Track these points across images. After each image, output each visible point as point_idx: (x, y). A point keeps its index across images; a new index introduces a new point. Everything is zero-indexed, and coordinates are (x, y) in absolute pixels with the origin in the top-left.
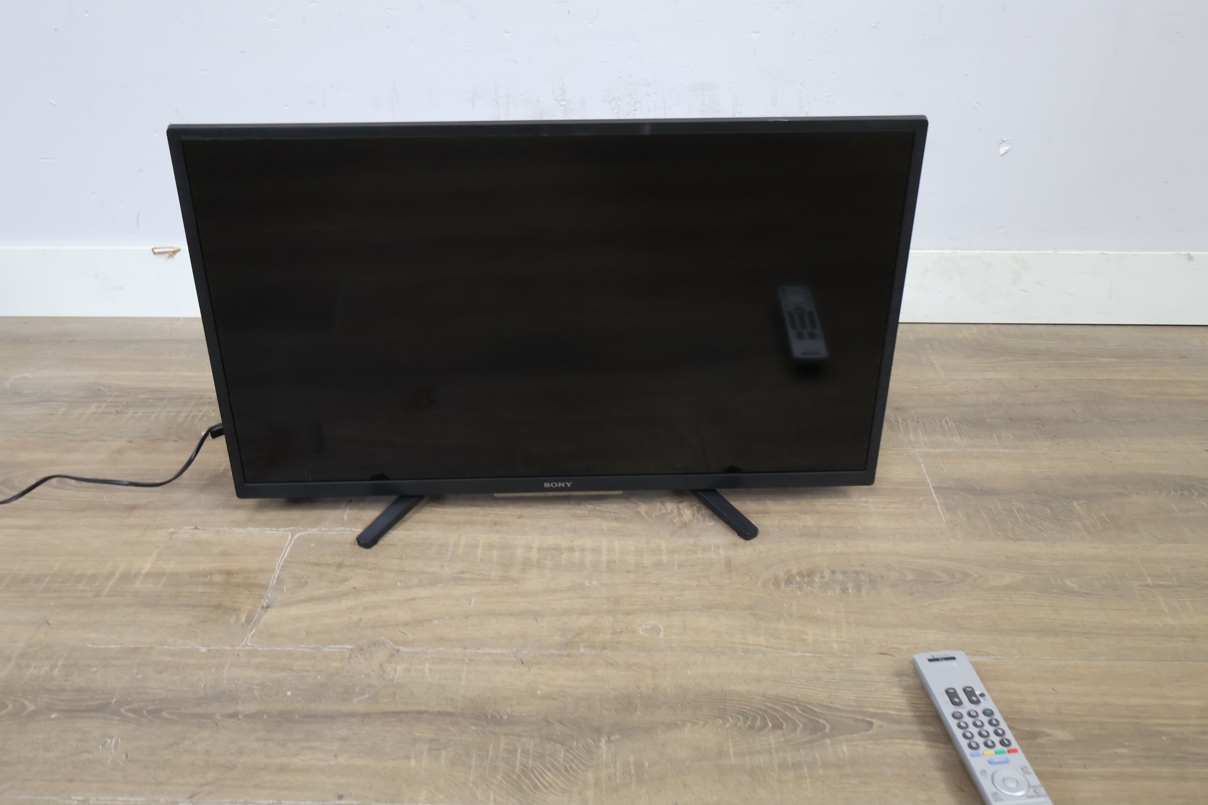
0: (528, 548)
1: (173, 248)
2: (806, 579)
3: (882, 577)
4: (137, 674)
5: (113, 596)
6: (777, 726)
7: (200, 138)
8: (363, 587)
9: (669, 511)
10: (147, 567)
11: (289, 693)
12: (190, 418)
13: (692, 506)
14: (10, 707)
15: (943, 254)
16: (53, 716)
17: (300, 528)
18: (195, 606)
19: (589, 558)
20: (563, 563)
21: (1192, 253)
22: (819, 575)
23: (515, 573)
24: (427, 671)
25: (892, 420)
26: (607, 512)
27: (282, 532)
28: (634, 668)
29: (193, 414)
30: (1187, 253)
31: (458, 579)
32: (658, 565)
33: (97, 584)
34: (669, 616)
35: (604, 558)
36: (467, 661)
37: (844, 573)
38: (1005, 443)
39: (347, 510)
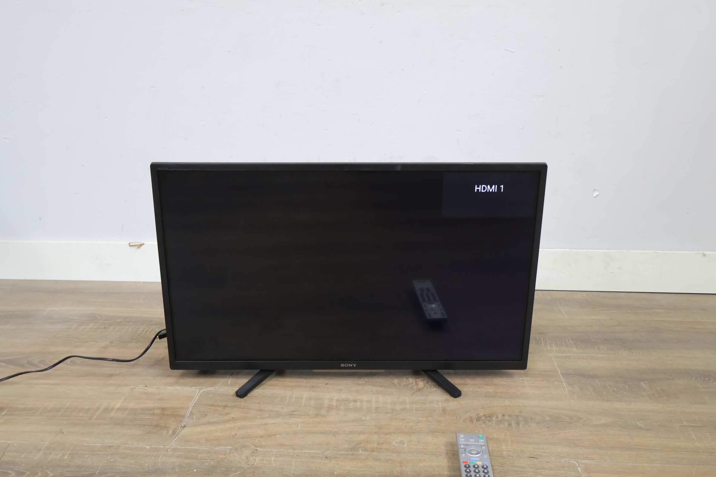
0: (331, 400)
1: (140, 243)
2: (488, 419)
3: (532, 419)
4: (111, 459)
5: (98, 419)
7: (167, 169)
8: (238, 418)
9: (411, 382)
10: (118, 405)
11: (195, 470)
12: (145, 331)
13: (423, 380)
14: (40, 474)
15: (564, 251)
17: (204, 387)
18: (144, 425)
19: (365, 405)
20: (351, 408)
21: (705, 253)
22: (495, 417)
23: (323, 412)
24: (273, 461)
25: (538, 339)
26: (376, 382)
27: (194, 389)
28: (390, 461)
29: (146, 329)
30: (702, 252)
31: (291, 415)
32: (404, 409)
33: (90, 413)
34: (410, 436)
35: (374, 405)
36: (295, 456)
37: (510, 416)
38: (602, 351)
39: (230, 379)
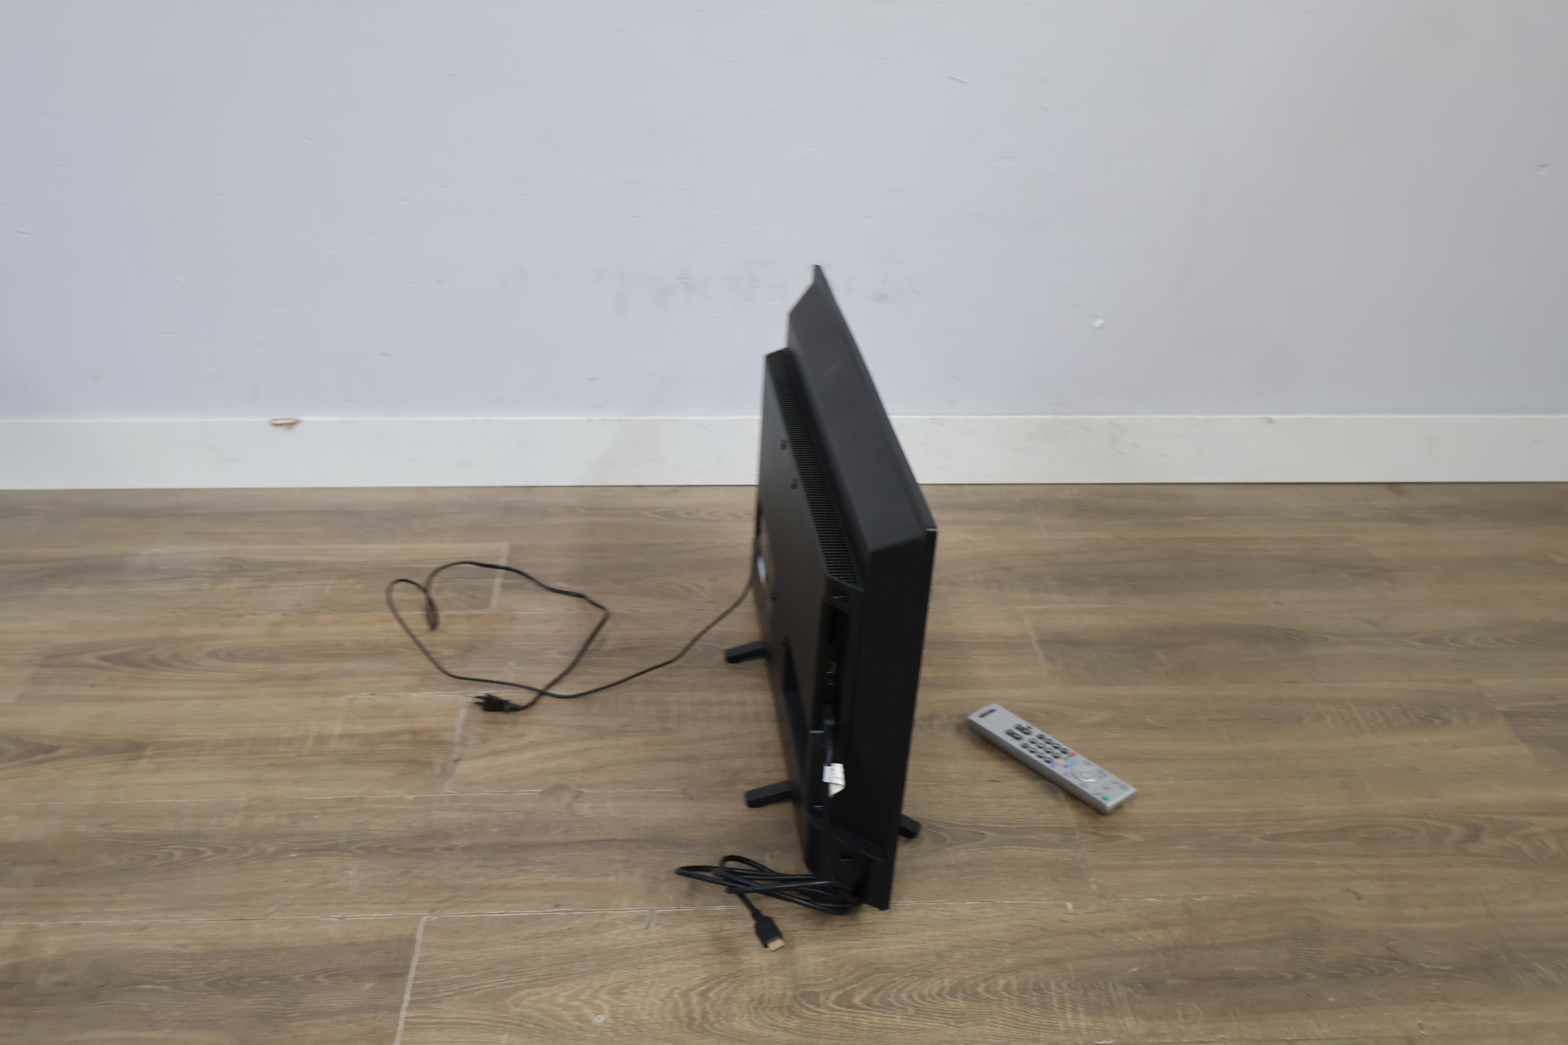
0: (681, 703)
1: (292, 419)
4: (356, 819)
5: (313, 755)
11: (495, 830)
14: (252, 850)
15: (1043, 418)
16: (293, 855)
17: (471, 691)
18: (392, 762)
19: (736, 710)
20: (714, 715)
21: (1274, 417)
23: (673, 725)
24: (610, 808)
27: (454, 696)
30: (1267, 416)
31: (623, 732)
33: (295, 746)
36: (642, 798)
38: (1100, 599)
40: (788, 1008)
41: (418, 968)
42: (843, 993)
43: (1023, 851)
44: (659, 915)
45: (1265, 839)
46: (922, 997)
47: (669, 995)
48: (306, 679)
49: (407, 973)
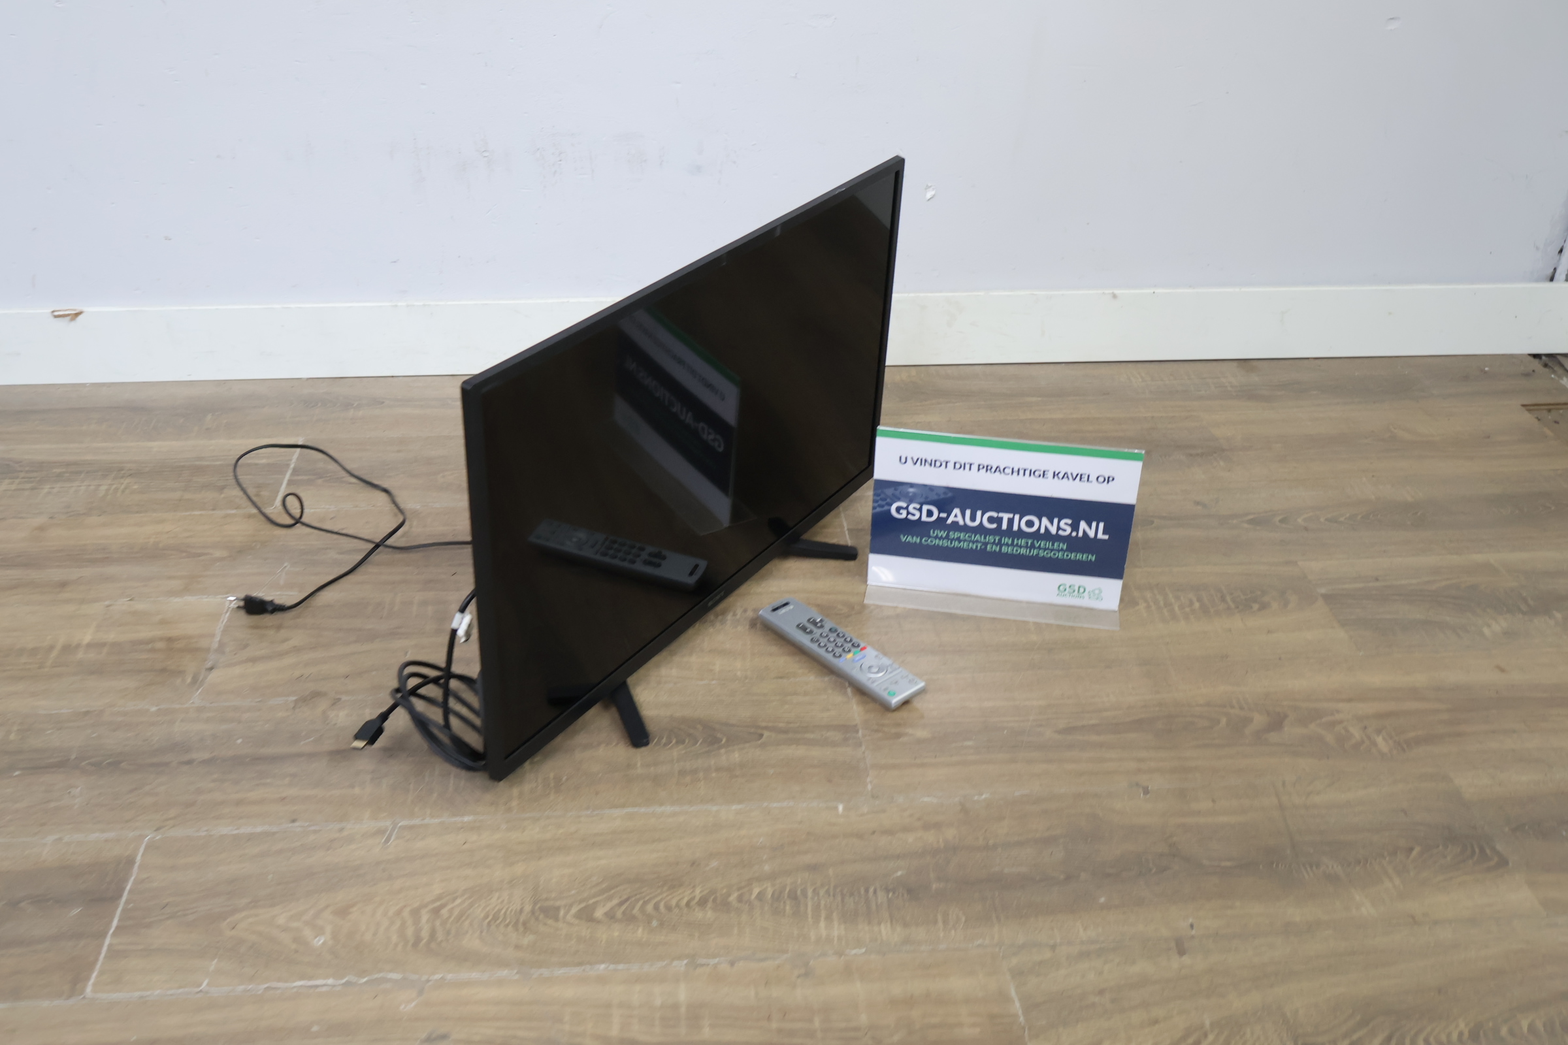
1: (75, 310)
4: (92, 733)
5: (55, 667)
6: (680, 742)
8: (302, 646)
10: (87, 638)
11: (239, 741)
12: (111, 491)
16: (17, 773)
18: (140, 671)
21: (1117, 292)
27: (219, 600)
29: (114, 486)
30: (1111, 292)
31: (394, 634)
33: (39, 657)
39: (283, 576)
40: (524, 924)
41: (130, 891)
42: (585, 907)
43: (799, 751)
44: (404, 828)
45: (1059, 732)
46: (669, 908)
47: (399, 913)
48: (63, 585)
49: (121, 896)
